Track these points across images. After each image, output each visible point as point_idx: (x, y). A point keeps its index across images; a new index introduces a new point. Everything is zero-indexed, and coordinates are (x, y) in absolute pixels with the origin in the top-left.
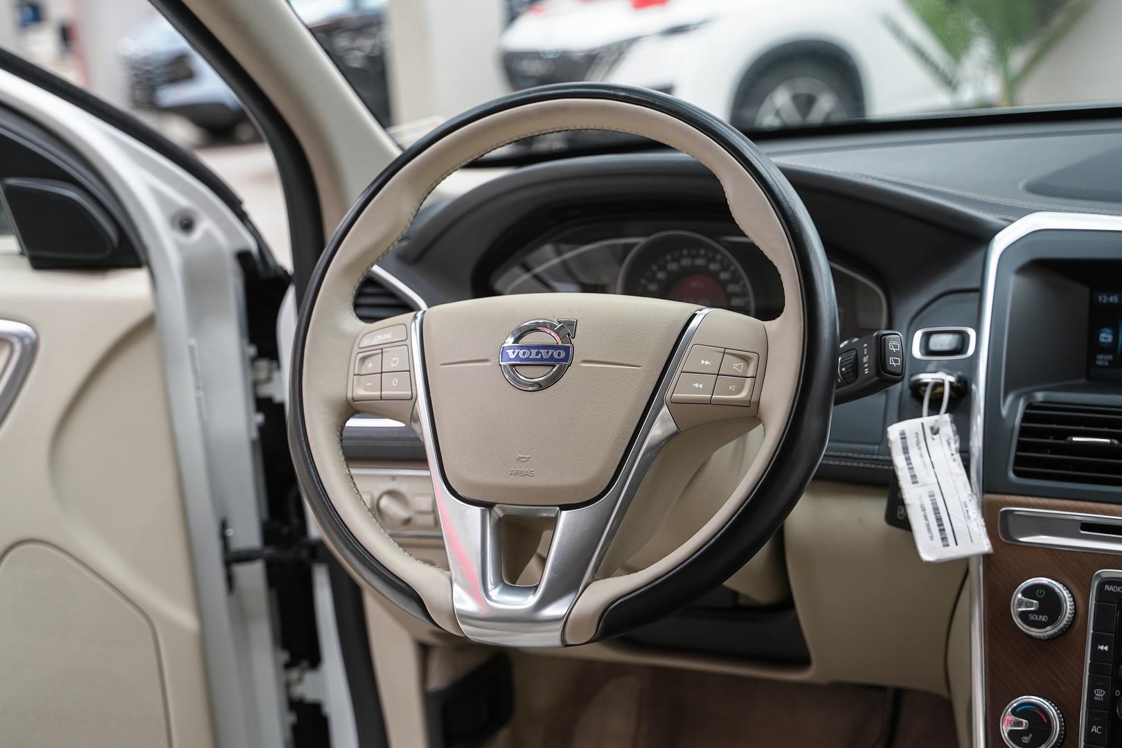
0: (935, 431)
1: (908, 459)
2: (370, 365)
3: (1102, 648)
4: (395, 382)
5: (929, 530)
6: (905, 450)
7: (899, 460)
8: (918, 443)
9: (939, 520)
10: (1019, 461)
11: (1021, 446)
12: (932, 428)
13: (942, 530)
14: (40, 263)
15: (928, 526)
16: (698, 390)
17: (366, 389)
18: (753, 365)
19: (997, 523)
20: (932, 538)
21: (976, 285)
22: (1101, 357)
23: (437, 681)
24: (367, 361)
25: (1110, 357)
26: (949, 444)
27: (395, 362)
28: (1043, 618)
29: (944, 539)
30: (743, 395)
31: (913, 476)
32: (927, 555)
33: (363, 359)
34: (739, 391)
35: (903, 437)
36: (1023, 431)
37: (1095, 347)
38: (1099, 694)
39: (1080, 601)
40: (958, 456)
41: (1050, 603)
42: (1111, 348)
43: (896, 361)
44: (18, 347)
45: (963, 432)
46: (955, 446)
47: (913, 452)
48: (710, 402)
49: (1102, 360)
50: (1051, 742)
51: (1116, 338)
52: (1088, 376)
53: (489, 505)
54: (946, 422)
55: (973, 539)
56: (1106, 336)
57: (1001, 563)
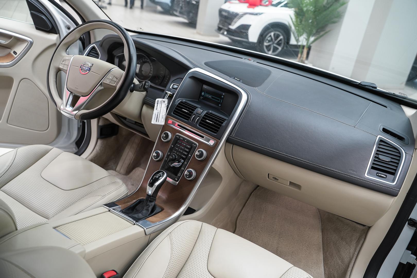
0: (164, 102)
1: (157, 105)
2: (64, 63)
3: (172, 146)
4: (65, 67)
5: (155, 118)
6: (158, 103)
7: (156, 105)
8: (160, 103)
9: (157, 117)
10: (175, 111)
11: (176, 108)
12: (164, 101)
13: (157, 119)
14: (37, 28)
15: (155, 117)
16: (108, 82)
17: (62, 66)
19: (166, 120)
20: (155, 120)
23: (101, 124)
25: (203, 98)
28: (165, 138)
29: (157, 121)
31: (157, 108)
32: (152, 123)
33: (63, 61)
34: (114, 84)
35: (158, 101)
36: (177, 106)
37: (201, 95)
38: (169, 153)
39: (172, 137)
40: (166, 107)
41: (167, 136)
42: (203, 96)
43: (147, 87)
44: (29, 43)
45: (169, 103)
46: (166, 105)
48: (109, 84)
49: (201, 98)
50: (158, 159)
51: (204, 94)
52: (198, 100)
53: (72, 93)
54: (166, 101)
55: (162, 122)
56: (203, 94)
57: (165, 127)
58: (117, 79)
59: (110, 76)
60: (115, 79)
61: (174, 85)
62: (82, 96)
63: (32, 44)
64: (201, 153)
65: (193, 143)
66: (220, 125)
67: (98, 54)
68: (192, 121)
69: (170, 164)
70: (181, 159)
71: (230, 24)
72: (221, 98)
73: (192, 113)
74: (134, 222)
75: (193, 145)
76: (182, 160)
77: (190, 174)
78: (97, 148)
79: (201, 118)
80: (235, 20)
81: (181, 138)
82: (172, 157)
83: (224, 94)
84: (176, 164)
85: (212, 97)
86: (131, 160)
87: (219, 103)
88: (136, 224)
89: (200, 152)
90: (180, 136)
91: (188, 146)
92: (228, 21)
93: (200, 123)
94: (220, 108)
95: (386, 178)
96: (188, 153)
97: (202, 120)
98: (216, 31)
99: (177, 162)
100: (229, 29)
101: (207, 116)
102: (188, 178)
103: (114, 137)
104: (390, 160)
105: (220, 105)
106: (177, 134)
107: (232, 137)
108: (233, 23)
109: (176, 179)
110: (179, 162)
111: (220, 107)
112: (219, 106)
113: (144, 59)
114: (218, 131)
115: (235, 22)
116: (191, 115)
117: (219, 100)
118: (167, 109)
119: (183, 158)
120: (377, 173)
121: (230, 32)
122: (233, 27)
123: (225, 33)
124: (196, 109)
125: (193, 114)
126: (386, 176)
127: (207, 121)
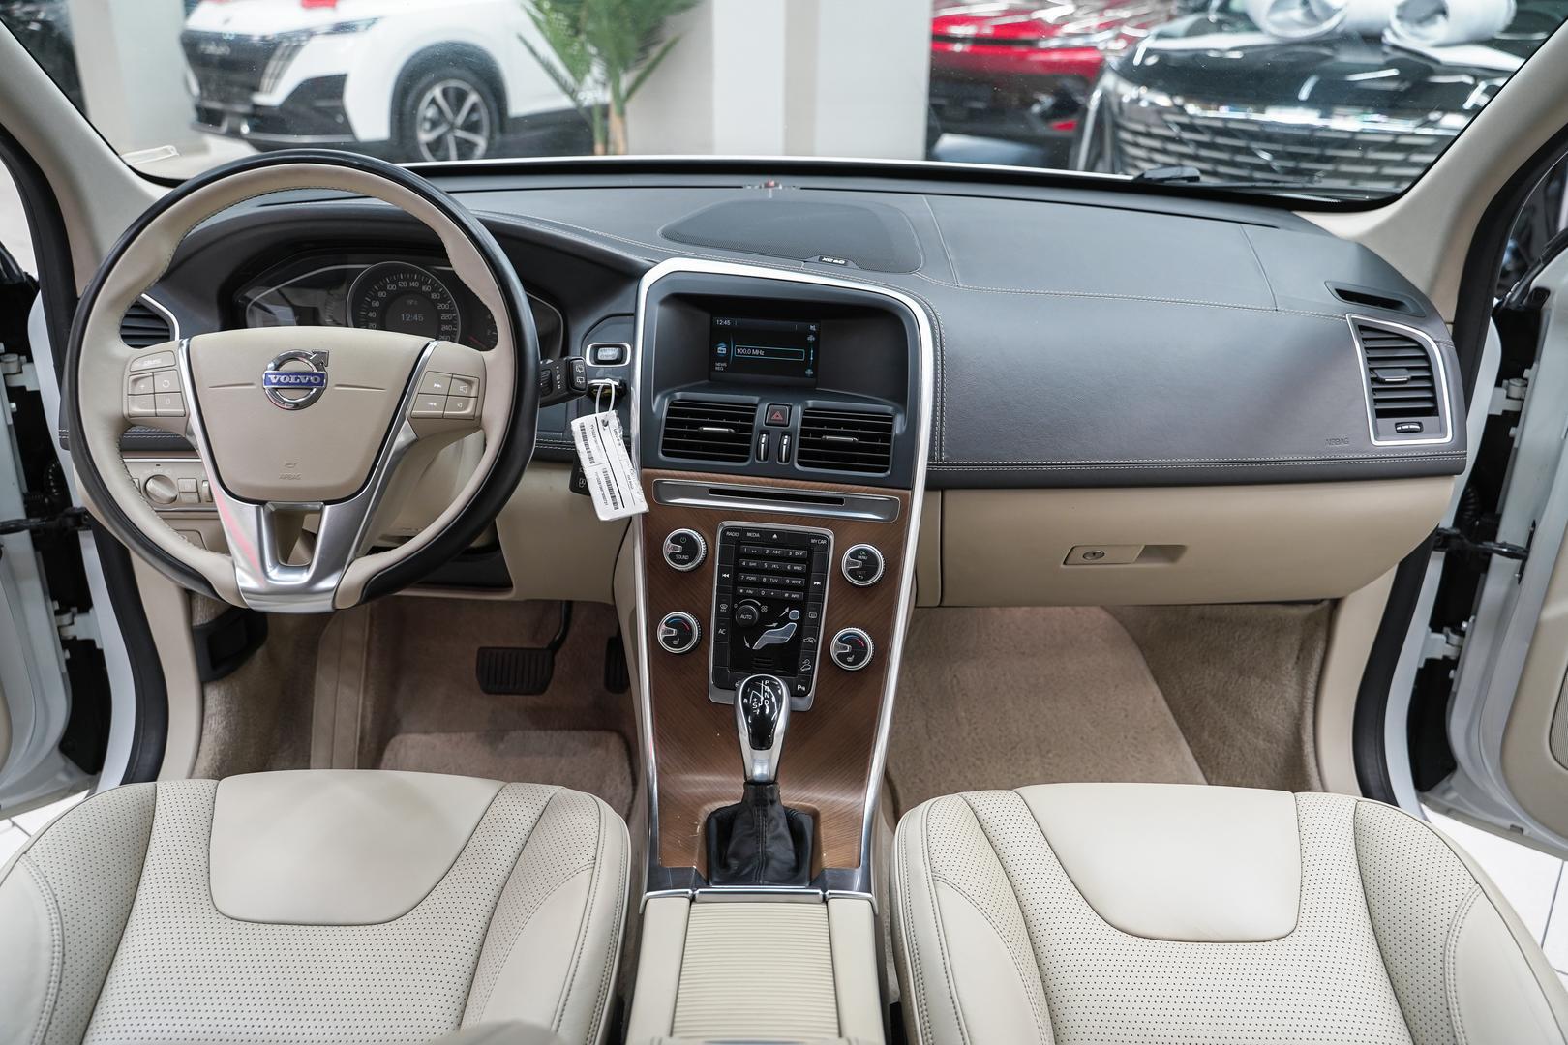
0: (605, 424)
1: (587, 445)
2: (142, 386)
3: (725, 575)
4: (168, 401)
5: (604, 497)
6: (585, 438)
7: (580, 446)
8: (593, 433)
9: (611, 489)
10: (666, 444)
11: (667, 434)
12: (603, 422)
13: (613, 497)
15: (603, 494)
16: (433, 408)
17: (141, 407)
18: (475, 388)
19: (652, 490)
20: (606, 503)
21: (630, 310)
22: (718, 364)
23: (201, 618)
24: (139, 383)
25: (725, 364)
26: (616, 432)
27: (166, 384)
28: (686, 558)
29: (615, 504)
30: (469, 411)
31: (591, 458)
32: (603, 517)
33: (135, 381)
34: (465, 408)
35: (582, 428)
36: (668, 423)
37: (715, 357)
38: (724, 607)
39: (709, 544)
40: (622, 442)
41: (690, 547)
42: (725, 358)
43: (581, 380)
45: (625, 423)
46: (620, 434)
47: (591, 439)
48: (443, 417)
49: (719, 366)
50: (688, 647)
51: (728, 351)
52: (710, 380)
53: (262, 503)
54: (611, 415)
55: (635, 503)
56: (722, 350)
57: (659, 518)
58: (470, 383)
59: (431, 382)
61: (596, 349)
62: (327, 503)
64: (864, 558)
65: (809, 535)
66: (888, 439)
68: (765, 459)
69: (748, 645)
70: (787, 610)
71: (255, 88)
72: (807, 345)
73: (750, 429)
74: (818, 894)
75: (813, 541)
76: (790, 610)
77: (858, 648)
79: (798, 435)
80: (272, 66)
81: (749, 534)
82: (747, 617)
83: (813, 328)
84: (775, 636)
85: (767, 353)
87: (806, 365)
88: (830, 894)
89: (859, 557)
90: (743, 531)
91: (797, 554)
92: (241, 77)
93: (801, 454)
94: (814, 380)
95: (1420, 430)
96: (806, 575)
97: (802, 443)
98: (193, 127)
99: (775, 625)
100: (256, 107)
101: (810, 419)
102: (855, 662)
104: (1409, 377)
105: (809, 372)
106: (727, 524)
107: (940, 465)
108: (266, 82)
109: (799, 687)
110: (783, 621)
111: (812, 376)
112: (806, 376)
114: (886, 461)
115: (278, 77)
116: (748, 440)
117: (799, 355)
118: (629, 449)
119: (793, 604)
120: (1397, 424)
121: (263, 120)
122: (274, 95)
123: (245, 129)
124: (754, 411)
125: (755, 429)
126: (1420, 424)
127: (827, 438)
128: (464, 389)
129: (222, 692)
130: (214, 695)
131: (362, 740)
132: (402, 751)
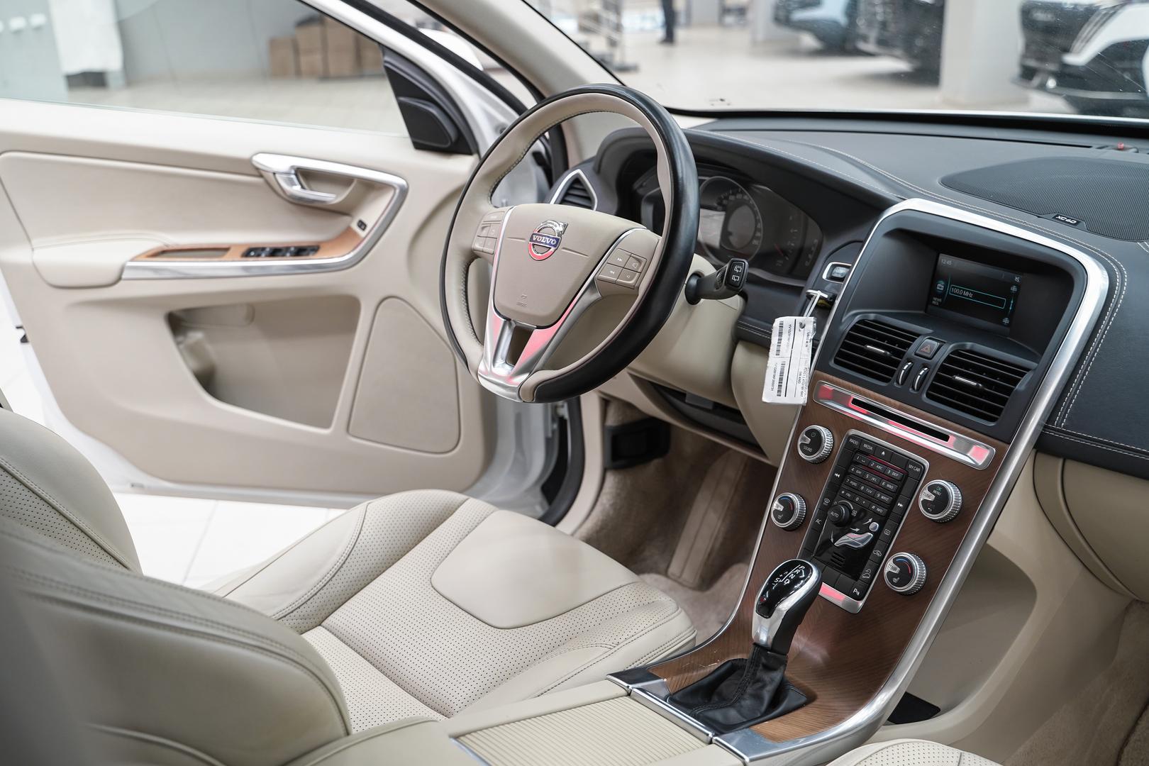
0: (802, 326)
1: (780, 340)
2: (484, 233)
3: (836, 475)
4: (489, 243)
5: (773, 384)
6: (781, 334)
7: (774, 340)
8: (789, 332)
9: (781, 379)
10: (840, 354)
11: (845, 345)
12: (801, 324)
13: (780, 386)
14: (418, 146)
15: (773, 381)
16: (612, 275)
17: (479, 245)
19: (814, 385)
20: (772, 389)
21: (862, 239)
22: (935, 299)
23: (611, 422)
24: (484, 229)
25: (940, 300)
26: (808, 335)
27: (494, 232)
28: (810, 450)
29: (779, 391)
30: (632, 282)
31: (778, 351)
32: (765, 399)
34: (629, 279)
35: (781, 326)
36: (849, 336)
37: (932, 292)
38: (827, 501)
39: (836, 444)
40: (810, 345)
41: (817, 441)
42: (941, 295)
44: (398, 191)
45: (819, 330)
46: (811, 337)
47: (785, 336)
48: (615, 283)
49: (936, 301)
50: (791, 522)
51: (945, 288)
52: (926, 311)
53: (508, 320)
54: (809, 321)
55: (797, 395)
56: (940, 286)
57: (809, 413)
58: (639, 261)
59: (617, 257)
60: (634, 265)
61: (834, 266)
62: (539, 328)
63: (404, 192)
64: (938, 493)
65: (909, 460)
66: (1009, 391)
67: (589, 198)
68: (902, 384)
69: (832, 540)
70: (870, 520)
71: (1067, 50)
72: (1009, 295)
73: (901, 355)
74: (708, 735)
75: (910, 466)
76: (872, 522)
77: (906, 572)
78: (605, 500)
79: (937, 369)
80: (1086, 30)
81: (865, 446)
82: (837, 515)
83: (1017, 279)
84: (853, 538)
85: (976, 296)
86: (716, 539)
87: (1004, 313)
88: (717, 740)
89: (935, 492)
90: (862, 440)
91: (894, 474)
92: (1059, 41)
93: (933, 387)
94: (1008, 330)
96: (896, 496)
97: (938, 378)
99: (857, 530)
100: (1065, 66)
101: (956, 362)
102: (899, 585)
103: (656, 463)
105: (1006, 321)
106: (853, 432)
107: (1058, 430)
108: (1077, 45)
109: (855, 590)
110: (865, 529)
111: (1008, 325)
112: (1002, 324)
113: (733, 194)
114: (999, 411)
115: (1088, 40)
116: (896, 364)
117: (1000, 303)
118: (814, 351)
119: (876, 517)
121: (1069, 78)
122: (1080, 56)
123: (1051, 83)
124: (913, 340)
125: (904, 358)
127: (957, 378)
128: (635, 265)
129: (617, 480)
130: (611, 480)
131: (709, 555)
132: (737, 576)
